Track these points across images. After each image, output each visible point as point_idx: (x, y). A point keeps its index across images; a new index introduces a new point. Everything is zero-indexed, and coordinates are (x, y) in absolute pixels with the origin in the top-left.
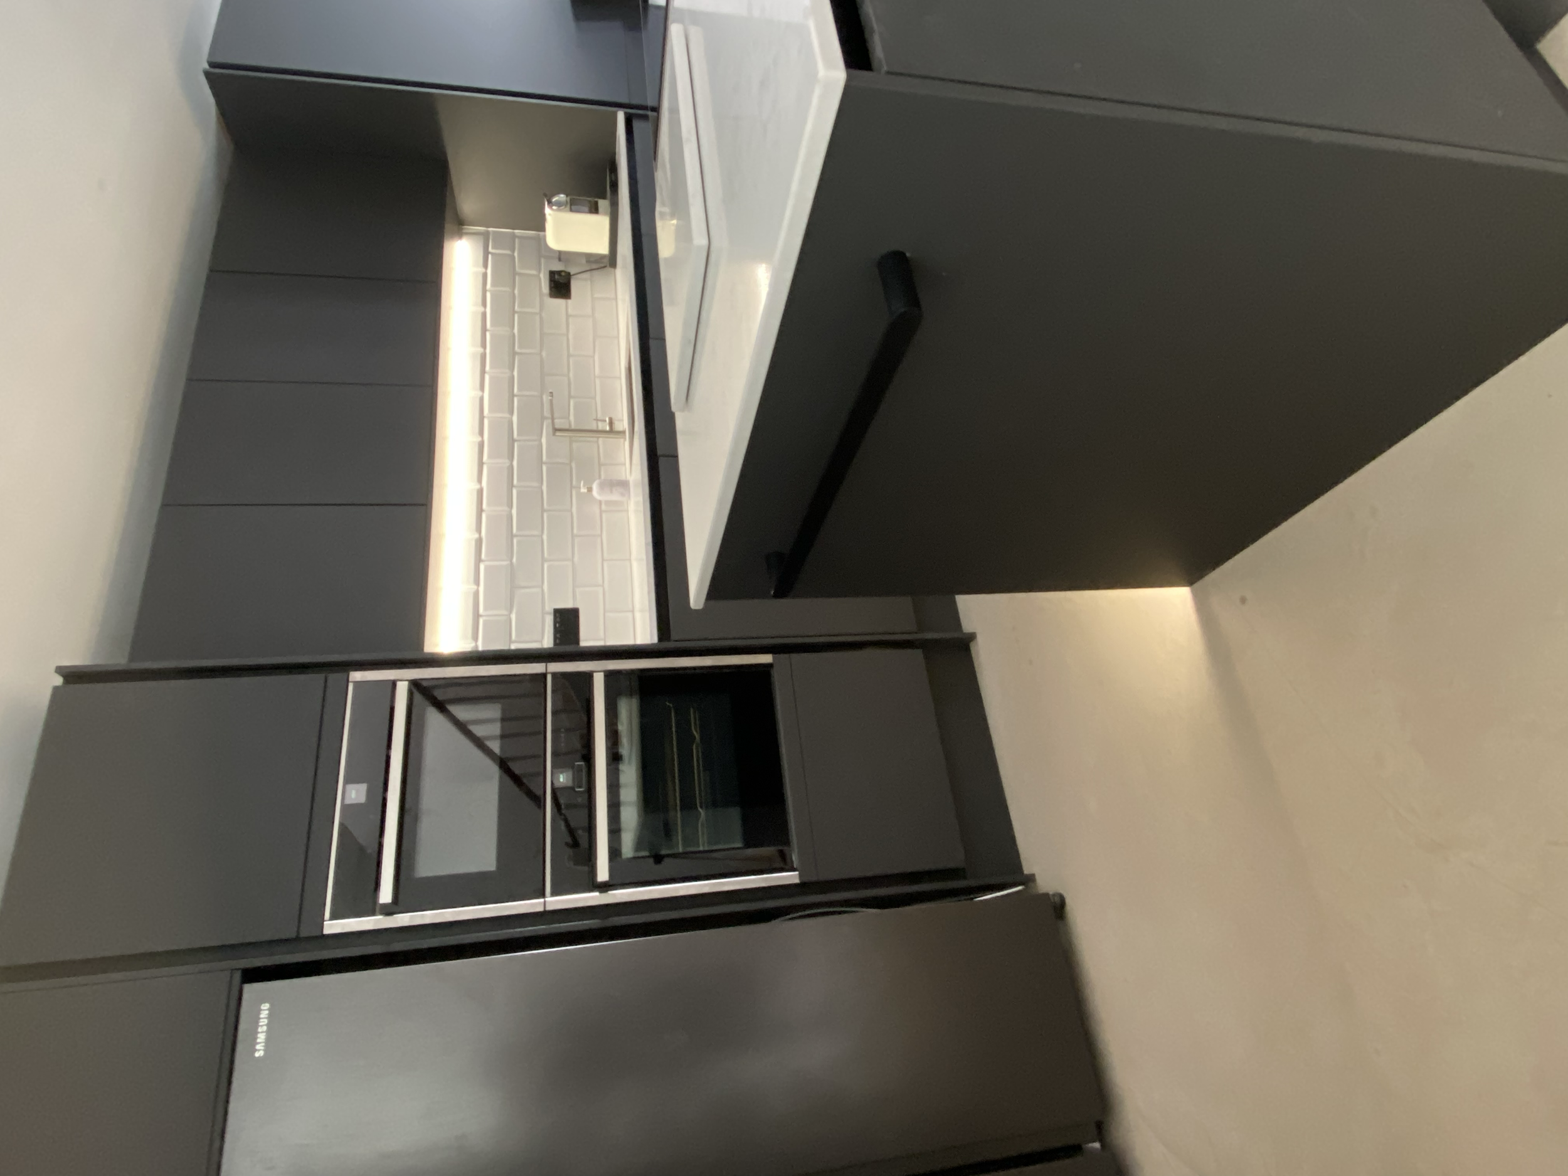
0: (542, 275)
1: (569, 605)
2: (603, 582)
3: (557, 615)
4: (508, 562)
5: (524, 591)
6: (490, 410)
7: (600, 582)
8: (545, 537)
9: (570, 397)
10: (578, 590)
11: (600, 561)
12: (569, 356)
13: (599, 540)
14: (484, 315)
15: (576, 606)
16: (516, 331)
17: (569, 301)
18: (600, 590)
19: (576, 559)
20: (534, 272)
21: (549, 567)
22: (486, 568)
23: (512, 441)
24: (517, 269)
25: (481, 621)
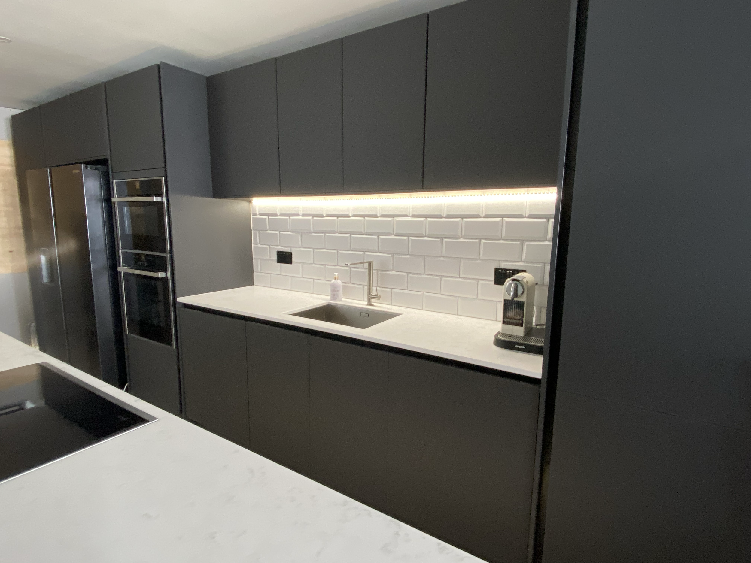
0: (521, 263)
1: (294, 259)
2: (304, 278)
3: (289, 254)
4: (312, 231)
5: (300, 237)
6: (397, 221)
7: (304, 276)
8: (324, 250)
9: (408, 273)
10: (300, 265)
11: (314, 278)
12: (441, 276)
13: (323, 279)
14: (478, 216)
15: (293, 263)
16: (462, 240)
17: (493, 283)
18: (300, 276)
19: (314, 265)
20: (524, 257)
21: (310, 251)
22: (309, 220)
23: (378, 235)
24: (526, 243)
25: (288, 218)
